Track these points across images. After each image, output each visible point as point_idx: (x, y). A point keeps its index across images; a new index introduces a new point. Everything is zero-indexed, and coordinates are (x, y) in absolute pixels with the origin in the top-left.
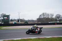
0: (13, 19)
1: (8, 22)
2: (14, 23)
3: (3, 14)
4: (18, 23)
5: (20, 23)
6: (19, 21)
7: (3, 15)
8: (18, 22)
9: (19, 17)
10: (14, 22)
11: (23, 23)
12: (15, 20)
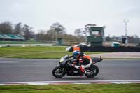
0: (111, 37)
1: (101, 42)
2: (113, 46)
3: (89, 25)
4: (123, 45)
5: (127, 44)
6: (126, 41)
7: (90, 27)
8: (124, 43)
9: (126, 31)
10: (112, 44)
11: (134, 45)
12: (117, 38)
